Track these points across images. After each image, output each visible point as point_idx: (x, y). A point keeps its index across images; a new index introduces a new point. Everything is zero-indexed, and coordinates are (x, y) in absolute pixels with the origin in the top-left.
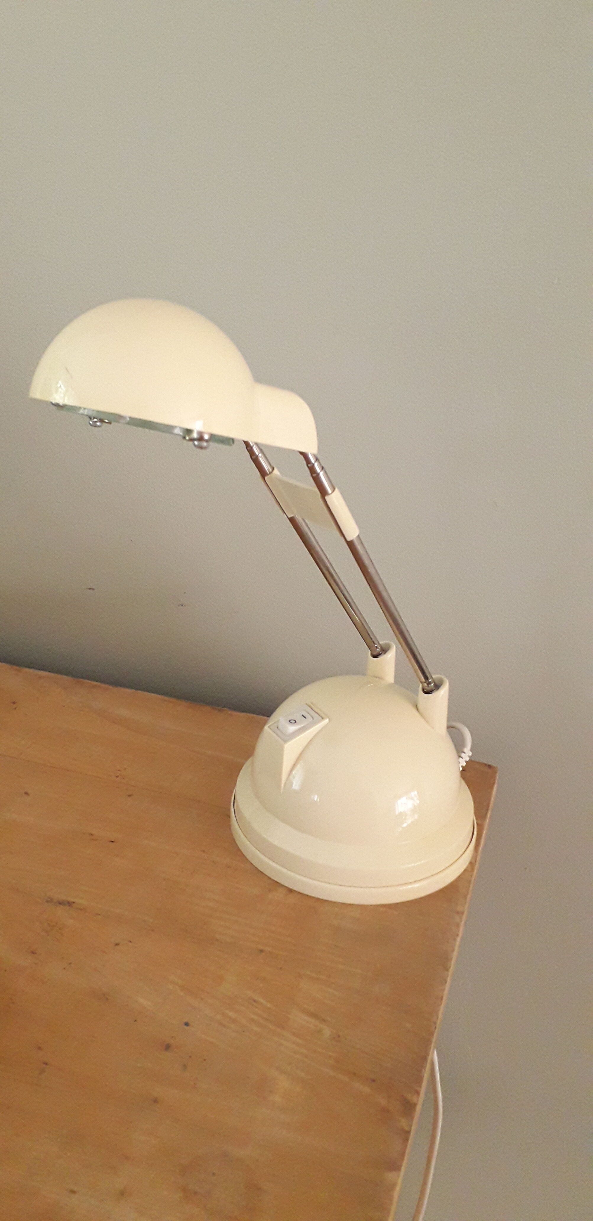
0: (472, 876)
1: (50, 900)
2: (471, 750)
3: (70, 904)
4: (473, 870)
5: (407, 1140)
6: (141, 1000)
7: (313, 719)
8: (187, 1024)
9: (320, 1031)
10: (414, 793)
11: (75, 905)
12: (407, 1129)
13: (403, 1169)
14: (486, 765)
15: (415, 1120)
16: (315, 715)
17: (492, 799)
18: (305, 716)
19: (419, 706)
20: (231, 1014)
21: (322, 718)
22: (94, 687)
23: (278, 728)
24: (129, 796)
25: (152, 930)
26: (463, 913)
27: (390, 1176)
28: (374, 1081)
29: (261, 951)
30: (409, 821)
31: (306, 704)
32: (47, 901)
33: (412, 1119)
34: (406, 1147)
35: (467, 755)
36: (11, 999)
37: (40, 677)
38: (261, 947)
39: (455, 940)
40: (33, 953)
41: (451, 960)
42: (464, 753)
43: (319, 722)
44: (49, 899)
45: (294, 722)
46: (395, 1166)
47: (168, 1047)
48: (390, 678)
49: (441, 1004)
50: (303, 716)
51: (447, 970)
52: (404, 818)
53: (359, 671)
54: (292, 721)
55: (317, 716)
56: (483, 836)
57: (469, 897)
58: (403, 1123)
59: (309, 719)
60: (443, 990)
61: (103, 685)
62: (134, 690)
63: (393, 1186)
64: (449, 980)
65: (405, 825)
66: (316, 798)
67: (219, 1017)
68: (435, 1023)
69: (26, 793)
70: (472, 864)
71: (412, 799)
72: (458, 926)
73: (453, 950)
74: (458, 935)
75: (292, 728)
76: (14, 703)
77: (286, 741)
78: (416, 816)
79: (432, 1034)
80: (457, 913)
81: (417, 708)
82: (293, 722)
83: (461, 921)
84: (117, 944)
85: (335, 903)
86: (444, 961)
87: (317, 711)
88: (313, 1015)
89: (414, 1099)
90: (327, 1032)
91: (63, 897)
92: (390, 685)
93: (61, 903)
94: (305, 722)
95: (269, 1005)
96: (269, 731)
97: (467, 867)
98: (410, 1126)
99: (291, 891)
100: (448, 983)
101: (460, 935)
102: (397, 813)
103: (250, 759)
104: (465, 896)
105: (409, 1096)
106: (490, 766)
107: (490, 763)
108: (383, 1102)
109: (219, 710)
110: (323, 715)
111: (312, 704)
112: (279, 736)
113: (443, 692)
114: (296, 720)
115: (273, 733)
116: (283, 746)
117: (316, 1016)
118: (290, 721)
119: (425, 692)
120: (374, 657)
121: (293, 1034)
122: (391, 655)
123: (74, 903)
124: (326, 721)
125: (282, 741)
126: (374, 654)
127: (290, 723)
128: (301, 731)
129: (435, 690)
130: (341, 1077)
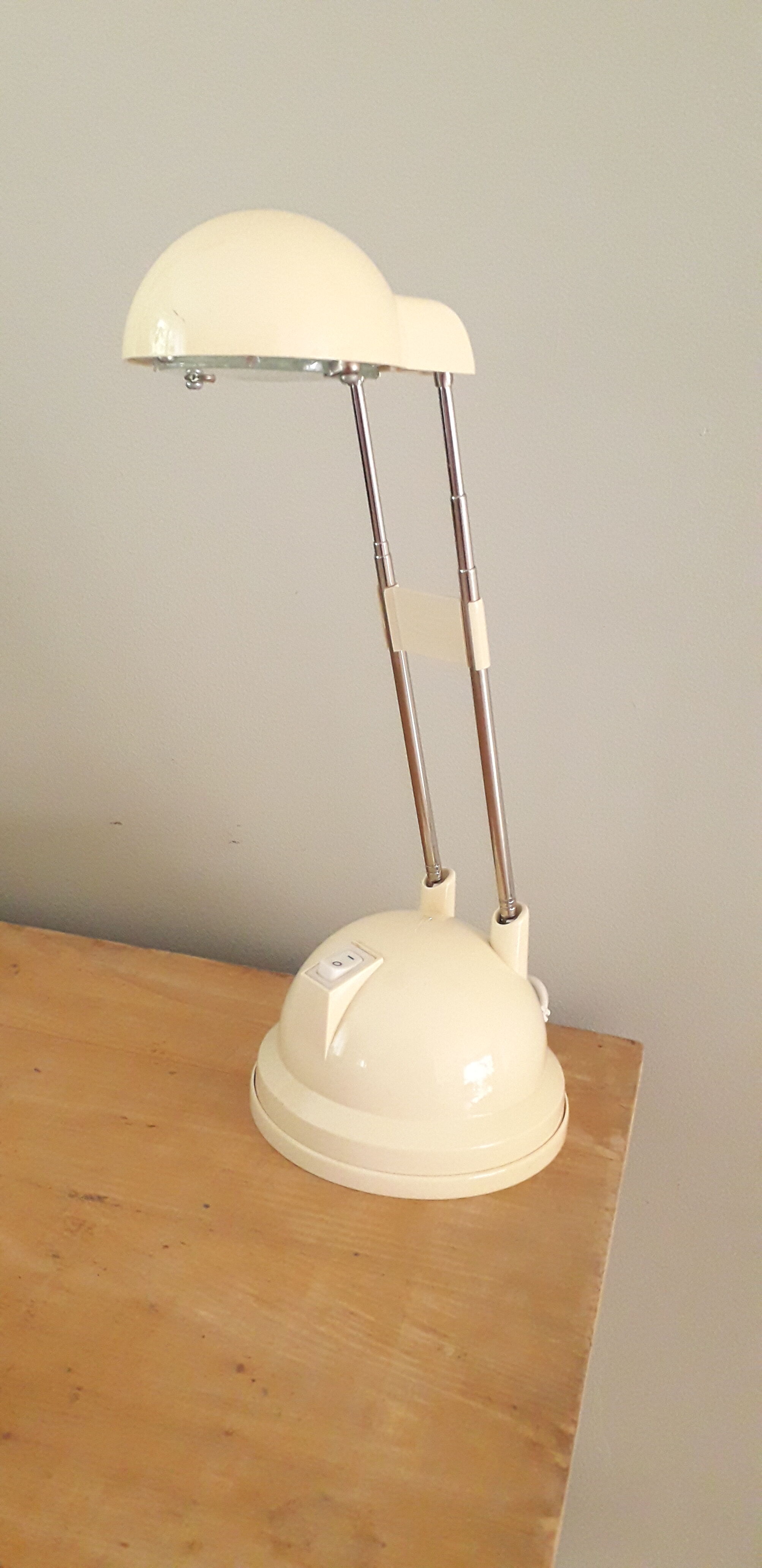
1: (73, 1195)
3: (100, 1199)
5: (564, 1479)
6: (203, 1313)
7: (363, 960)
9: (440, 1349)
10: (488, 1058)
11: (107, 1200)
12: (564, 1465)
13: (563, 1513)
14: (628, 1040)
15: (574, 1455)
16: (364, 955)
17: (640, 1080)
18: (353, 957)
19: (493, 942)
20: (322, 1329)
21: (375, 958)
23: (319, 972)
24: (172, 1073)
25: (211, 1230)
26: (613, 1210)
27: (547, 1524)
28: (515, 1408)
29: (356, 1254)
31: (352, 942)
32: (71, 1196)
33: (570, 1453)
34: (564, 1487)
35: (545, 1013)
36: (29, 1311)
37: (48, 937)
38: (357, 1250)
39: (607, 1241)
40: (56, 1256)
41: (604, 1264)
43: (369, 963)
44: (73, 1193)
45: (339, 964)
46: (551, 1511)
47: (240, 1368)
48: (450, 909)
49: (595, 1317)
50: (352, 959)
51: (600, 1276)
52: (475, 1089)
53: (411, 904)
54: (336, 964)
55: (367, 955)
56: (632, 1119)
57: (619, 1192)
58: (559, 1458)
59: (358, 960)
61: (130, 946)
62: (168, 953)
63: (552, 1535)
64: (602, 1287)
67: (306, 1332)
68: (590, 1339)
69: (37, 1070)
72: (609, 1225)
73: (605, 1254)
74: (609, 1236)
75: (338, 972)
76: (15, 966)
77: (331, 988)
79: (587, 1352)
80: (607, 1209)
81: (490, 943)
83: (613, 1220)
84: (166, 1247)
86: (596, 1267)
87: (367, 950)
88: (430, 1330)
89: (571, 1430)
90: (450, 1350)
91: (91, 1192)
92: (451, 918)
93: (90, 1197)
94: (353, 965)
95: (372, 1319)
96: (307, 977)
98: (568, 1463)
100: (601, 1291)
102: (464, 1082)
104: (615, 1191)
105: (563, 1426)
106: (633, 1042)
107: (631, 1038)
108: (530, 1433)
109: (282, 976)
110: (375, 955)
111: (360, 943)
112: (319, 981)
113: (522, 923)
114: (341, 962)
115: (312, 980)
116: (326, 999)
117: (434, 1331)
118: (333, 963)
119: (501, 921)
120: (429, 884)
121: (407, 1353)
122: (450, 884)
123: (106, 1198)
124: (380, 961)
125: (325, 990)
126: (431, 880)
127: (333, 966)
128: (349, 974)
129: (514, 917)
130: (472, 1403)
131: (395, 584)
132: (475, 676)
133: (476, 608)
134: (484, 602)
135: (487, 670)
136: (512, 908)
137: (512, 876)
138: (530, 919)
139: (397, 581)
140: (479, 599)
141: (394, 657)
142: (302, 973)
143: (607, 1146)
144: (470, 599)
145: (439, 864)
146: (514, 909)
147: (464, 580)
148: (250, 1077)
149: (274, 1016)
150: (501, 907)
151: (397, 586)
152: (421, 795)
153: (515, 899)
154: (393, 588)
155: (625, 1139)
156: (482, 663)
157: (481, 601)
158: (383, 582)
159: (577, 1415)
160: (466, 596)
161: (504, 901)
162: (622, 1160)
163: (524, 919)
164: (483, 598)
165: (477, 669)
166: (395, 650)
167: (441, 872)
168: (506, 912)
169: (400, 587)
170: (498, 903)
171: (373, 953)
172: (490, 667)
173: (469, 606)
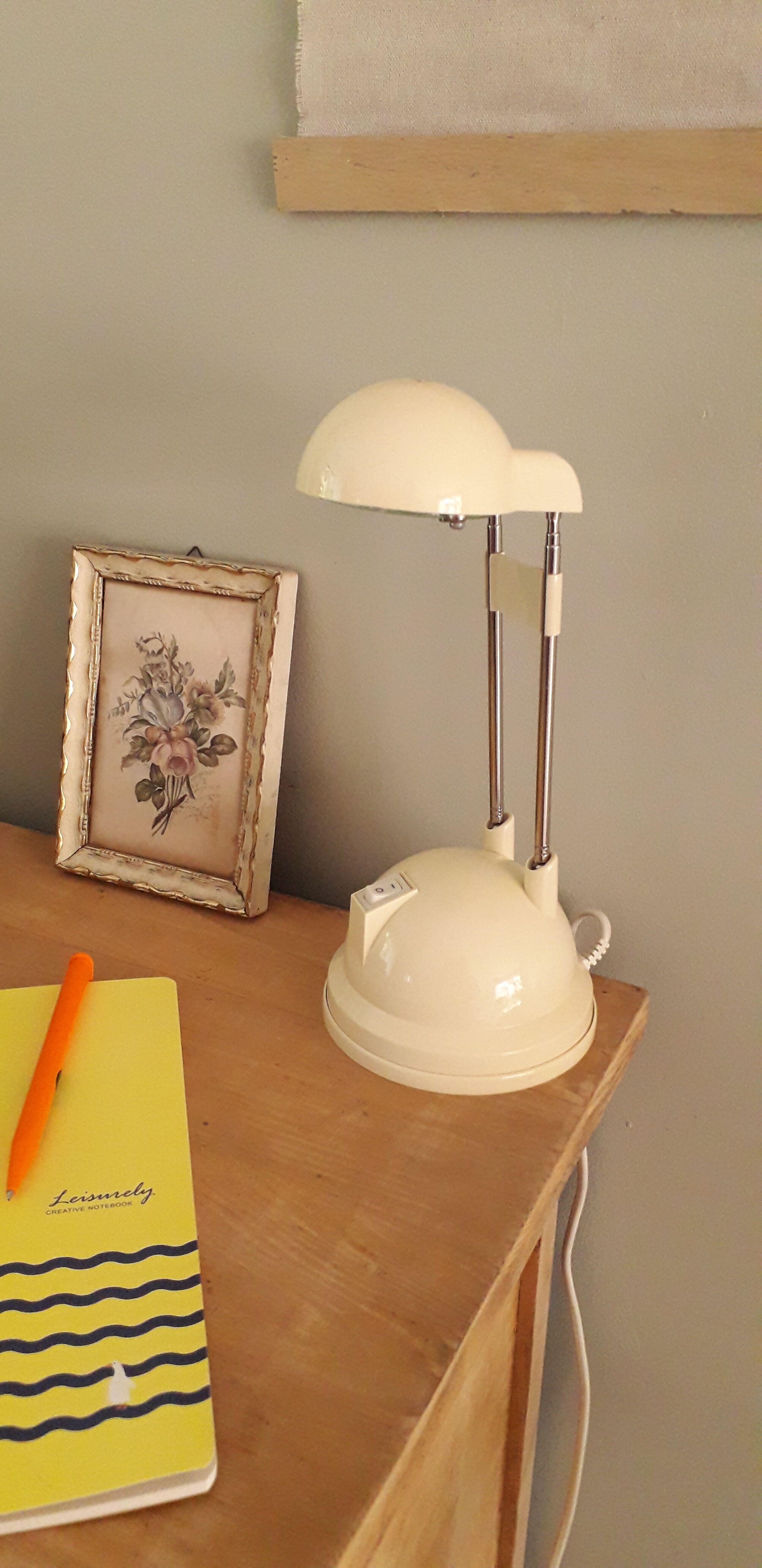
5: (436, 1386)
7: (402, 889)
9: (365, 1266)
13: (424, 1415)
14: (633, 986)
15: (450, 1368)
16: (405, 885)
19: (525, 885)
20: (272, 1240)
21: (411, 888)
23: (363, 896)
27: (409, 1421)
28: (413, 1323)
29: (319, 1176)
30: (513, 1008)
31: (399, 873)
33: (447, 1367)
34: (433, 1394)
35: (604, 947)
38: (319, 1172)
41: (535, 1203)
42: (600, 944)
43: (407, 892)
45: (380, 890)
46: (416, 1412)
48: (509, 855)
49: (511, 1250)
50: (394, 887)
51: (528, 1214)
55: (407, 885)
58: (436, 1369)
59: (399, 889)
63: (409, 1431)
65: (506, 1011)
67: (258, 1242)
75: (377, 897)
77: (367, 910)
82: (384, 893)
87: (408, 882)
90: (373, 1267)
94: (393, 892)
95: (316, 1235)
96: (355, 899)
105: (448, 1342)
106: (638, 989)
107: (637, 985)
108: (418, 1345)
110: (413, 886)
111: (406, 875)
112: (362, 905)
113: (551, 869)
114: (383, 888)
117: (363, 1250)
118: (377, 889)
119: (534, 865)
120: (491, 826)
121: (336, 1266)
122: (509, 826)
124: (416, 891)
125: (364, 910)
126: (493, 822)
127: (375, 891)
128: (386, 900)
129: (543, 864)
130: (377, 1315)
131: (502, 551)
132: (545, 641)
133: (555, 581)
135: (556, 637)
138: (559, 866)
139: (503, 549)
140: (559, 573)
141: (492, 617)
143: (576, 1090)
144: (551, 572)
146: (546, 856)
147: (549, 556)
150: (534, 851)
151: (502, 553)
154: (499, 556)
155: (596, 1085)
156: (553, 629)
157: (561, 575)
158: (491, 549)
159: (464, 1334)
160: (549, 569)
161: (539, 848)
162: (586, 1105)
163: (553, 866)
164: (563, 573)
165: (548, 635)
166: (492, 609)
168: (538, 858)
169: (505, 553)
171: (412, 884)
172: (560, 635)
173: (549, 577)
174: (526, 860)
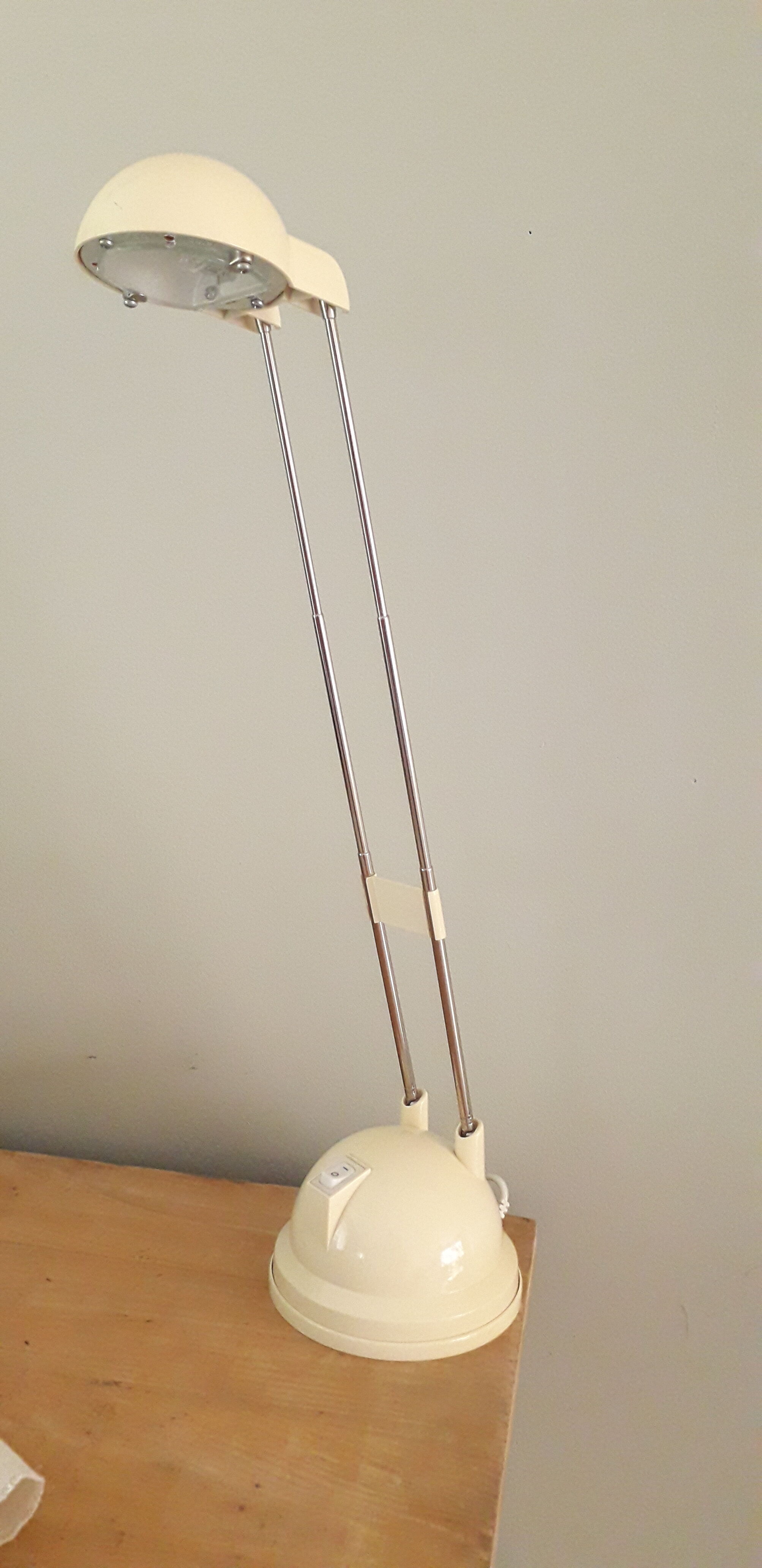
0: (522, 1326)
2: (508, 1201)
3: (117, 1384)
4: (522, 1320)
6: (207, 1468)
7: (356, 1171)
8: (257, 1486)
9: (390, 1481)
10: (459, 1244)
11: (122, 1385)
12: (486, 1558)
14: (524, 1218)
15: (494, 1552)
16: (356, 1166)
17: (534, 1252)
19: (458, 1152)
20: (301, 1473)
21: (364, 1169)
22: (99, 1167)
23: (320, 1182)
24: (158, 1275)
25: (207, 1402)
26: (516, 1361)
28: (449, 1520)
29: (321, 1413)
30: (455, 1273)
31: (346, 1156)
32: (93, 1383)
33: (491, 1551)
35: (505, 1206)
38: (320, 1409)
39: (512, 1386)
40: (88, 1433)
41: (510, 1404)
42: (502, 1204)
43: (360, 1173)
44: (95, 1381)
45: (334, 1174)
47: (242, 1508)
48: (425, 1127)
49: (505, 1445)
50: (347, 1169)
52: (449, 1270)
53: (392, 1120)
55: (359, 1166)
56: (529, 1285)
57: (521, 1346)
58: (483, 1555)
59: (351, 1171)
60: (506, 1434)
66: (361, 1256)
67: (288, 1477)
69: (48, 1279)
70: (520, 1314)
71: (457, 1250)
72: (513, 1373)
74: (514, 1382)
75: (335, 1181)
76: (14, 1189)
77: (330, 1195)
78: (461, 1268)
80: (511, 1361)
81: (455, 1155)
82: (336, 1175)
83: (516, 1369)
84: (173, 1418)
85: (389, 1362)
86: (502, 1407)
87: (359, 1162)
88: (383, 1468)
89: (490, 1533)
90: (398, 1481)
91: (108, 1378)
92: (426, 1132)
93: (107, 1384)
94: (348, 1174)
95: (337, 1461)
96: (311, 1186)
97: (516, 1318)
98: (490, 1557)
99: (342, 1354)
101: (516, 1381)
102: (443, 1266)
103: (289, 1223)
104: (517, 1346)
105: (485, 1531)
106: (528, 1220)
107: (528, 1217)
108: (460, 1538)
111: (353, 1156)
113: (479, 1134)
114: (337, 1172)
115: (315, 1188)
116: (328, 1200)
118: (332, 1174)
119: (463, 1134)
120: (408, 1104)
121: (365, 1485)
122: (423, 1102)
123: (120, 1382)
124: (368, 1171)
125: (325, 1195)
126: (409, 1100)
127: (332, 1176)
128: (344, 1183)
129: (472, 1131)
130: (418, 1520)
131: (374, 874)
132: (435, 945)
133: (434, 896)
134: (440, 892)
135: (444, 940)
136: (470, 1123)
137: (470, 1099)
138: (485, 1133)
139: (375, 872)
140: (435, 889)
141: (375, 927)
142: (308, 1183)
144: (429, 889)
145: (415, 1086)
146: (472, 1124)
147: (424, 876)
148: (269, 1266)
149: (287, 1218)
150: (462, 1122)
151: (376, 875)
152: (399, 1031)
153: (472, 1117)
154: (373, 877)
156: (440, 935)
157: (437, 890)
158: (364, 875)
159: (494, 1521)
160: (426, 888)
161: (465, 1115)
163: (480, 1132)
164: (439, 888)
165: (436, 939)
166: (375, 922)
167: (417, 1092)
168: (466, 1127)
169: (377, 876)
170: (460, 1120)
171: (363, 1165)
172: (446, 938)
173: (429, 893)
174: (455, 1131)
